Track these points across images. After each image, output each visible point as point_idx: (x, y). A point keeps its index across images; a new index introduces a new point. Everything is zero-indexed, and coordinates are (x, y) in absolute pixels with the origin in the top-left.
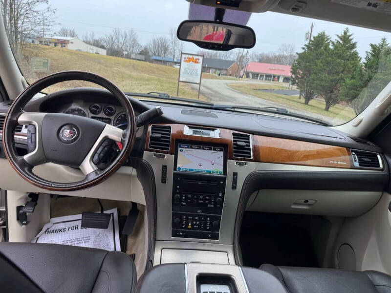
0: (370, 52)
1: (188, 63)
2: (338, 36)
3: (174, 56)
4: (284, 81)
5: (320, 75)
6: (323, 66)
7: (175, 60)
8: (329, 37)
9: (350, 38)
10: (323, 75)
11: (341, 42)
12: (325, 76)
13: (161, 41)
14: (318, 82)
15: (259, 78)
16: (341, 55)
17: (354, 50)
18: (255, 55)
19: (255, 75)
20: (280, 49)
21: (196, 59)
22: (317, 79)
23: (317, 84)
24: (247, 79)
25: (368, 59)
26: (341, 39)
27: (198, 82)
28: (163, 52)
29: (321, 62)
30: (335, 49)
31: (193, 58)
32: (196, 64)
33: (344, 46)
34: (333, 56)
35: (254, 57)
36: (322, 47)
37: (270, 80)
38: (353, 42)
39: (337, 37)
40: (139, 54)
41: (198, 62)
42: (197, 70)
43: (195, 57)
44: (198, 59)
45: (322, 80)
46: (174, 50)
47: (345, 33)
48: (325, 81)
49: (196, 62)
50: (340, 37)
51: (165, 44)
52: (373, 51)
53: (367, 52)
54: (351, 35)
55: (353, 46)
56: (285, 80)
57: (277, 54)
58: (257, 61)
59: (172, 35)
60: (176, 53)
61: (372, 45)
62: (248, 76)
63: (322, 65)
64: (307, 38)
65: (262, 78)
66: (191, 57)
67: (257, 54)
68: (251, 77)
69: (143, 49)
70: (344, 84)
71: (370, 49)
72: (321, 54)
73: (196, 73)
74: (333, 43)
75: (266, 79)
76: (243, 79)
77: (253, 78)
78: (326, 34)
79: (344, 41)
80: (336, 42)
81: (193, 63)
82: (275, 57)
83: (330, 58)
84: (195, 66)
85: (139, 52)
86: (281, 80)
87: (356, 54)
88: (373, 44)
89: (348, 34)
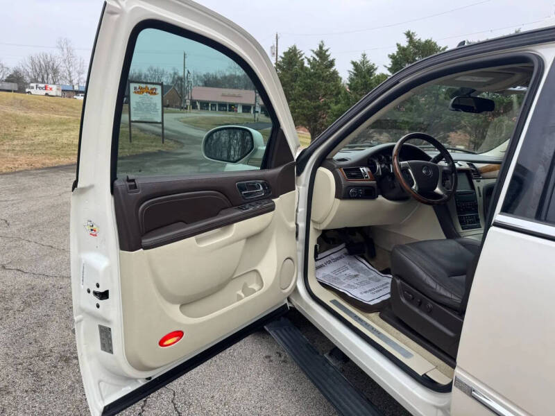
0: (353, 71)
1: (141, 96)
2: (313, 51)
3: (71, 82)
4: (243, 112)
5: (301, 101)
6: (303, 90)
7: (76, 88)
8: (302, 53)
9: (327, 53)
10: (303, 101)
11: (318, 59)
12: (307, 103)
13: (44, 60)
14: (300, 110)
15: (210, 109)
16: (320, 76)
17: (333, 69)
18: (197, 76)
19: (205, 105)
20: (231, 68)
21: (152, 89)
22: (299, 107)
23: (298, 112)
24: (194, 111)
25: (351, 79)
26: (317, 55)
27: (160, 120)
28: (50, 76)
29: (299, 86)
30: (312, 68)
31: (147, 88)
32: (152, 96)
33: (322, 63)
34: (312, 77)
35: (196, 79)
36: (296, 65)
37: (226, 110)
38: (331, 59)
39: (312, 53)
40: (6, 81)
41: (155, 94)
42: (155, 104)
43: (150, 86)
44: (156, 89)
45: (304, 108)
46: (70, 74)
47: (321, 47)
48: (308, 108)
49: (152, 93)
50: (315, 53)
51: (51, 64)
52: (355, 70)
53: (349, 71)
54: (327, 50)
55: (332, 64)
56: (246, 110)
57: (227, 74)
58: (201, 84)
59: (63, 49)
60: (73, 78)
61: (354, 63)
62: (194, 107)
63: (301, 89)
64: (274, 54)
65: (214, 108)
66: (143, 86)
67: (199, 74)
68: (199, 107)
69: (11, 72)
70: (329, 111)
71: (351, 68)
72: (297, 75)
73: (155, 108)
74: (309, 60)
75: (219, 110)
76: (188, 110)
77: (201, 108)
78: (297, 48)
79: (320, 58)
80: (312, 59)
81: (149, 95)
82: (225, 78)
83: (309, 80)
84: (151, 98)
85: (5, 78)
86: (240, 110)
87: (335, 73)
88: (354, 61)
89: (324, 48)
